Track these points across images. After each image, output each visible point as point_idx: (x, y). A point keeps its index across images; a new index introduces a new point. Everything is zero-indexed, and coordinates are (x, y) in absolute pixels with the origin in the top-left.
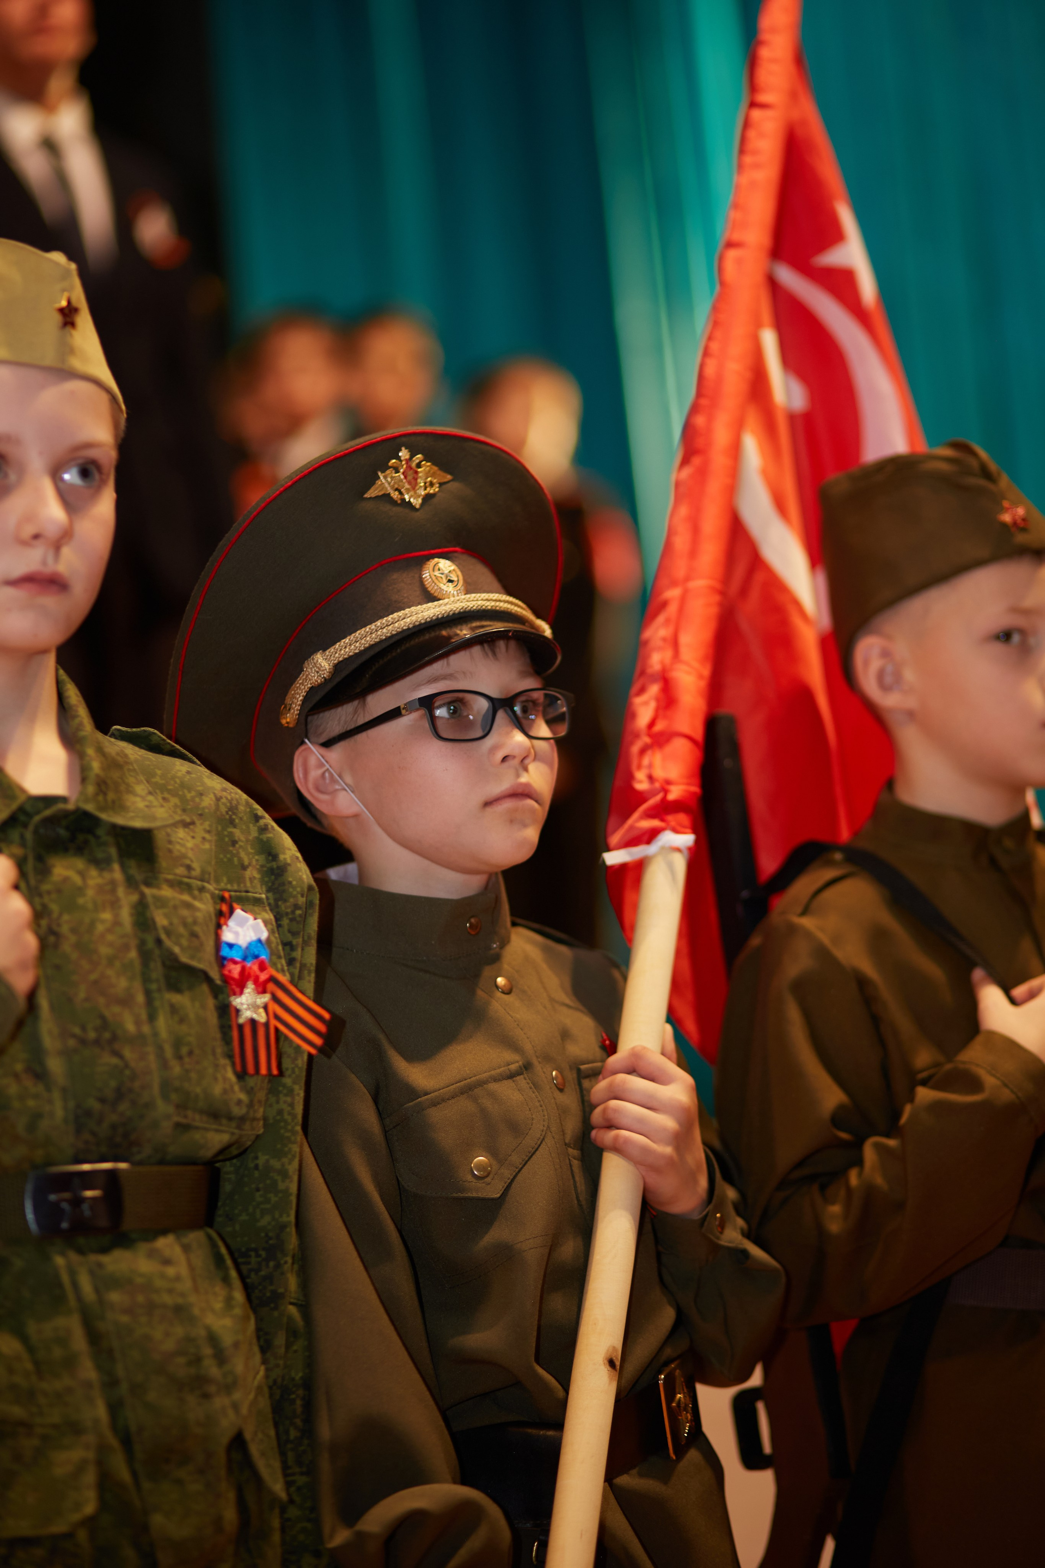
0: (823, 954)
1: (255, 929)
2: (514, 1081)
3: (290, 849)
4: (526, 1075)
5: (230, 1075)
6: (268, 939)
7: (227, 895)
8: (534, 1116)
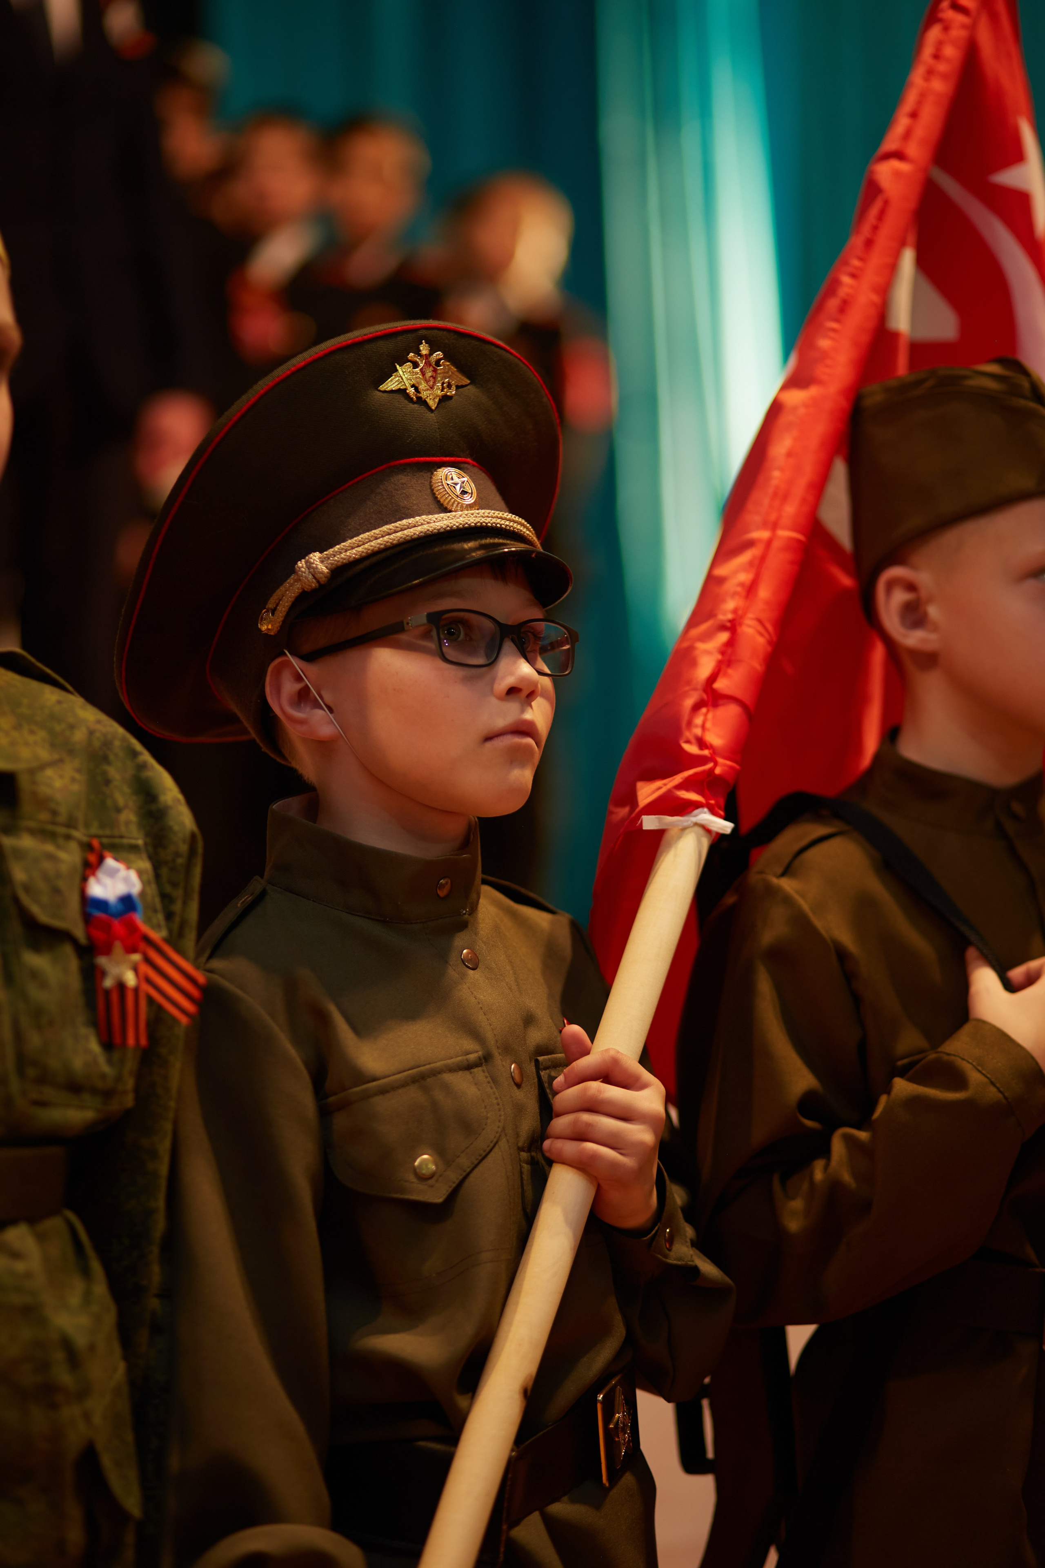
0: (801, 921)
1: (126, 880)
2: (471, 1073)
3: (170, 790)
4: (484, 1068)
5: (94, 1046)
6: (142, 894)
7: (95, 843)
8: (489, 1115)
